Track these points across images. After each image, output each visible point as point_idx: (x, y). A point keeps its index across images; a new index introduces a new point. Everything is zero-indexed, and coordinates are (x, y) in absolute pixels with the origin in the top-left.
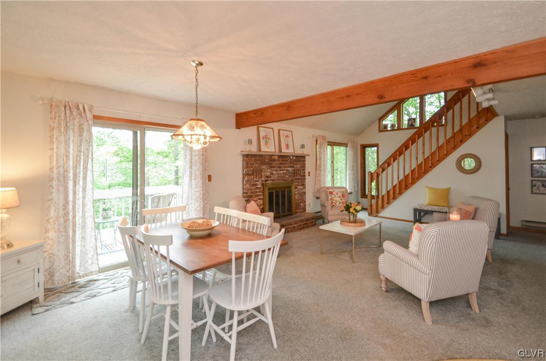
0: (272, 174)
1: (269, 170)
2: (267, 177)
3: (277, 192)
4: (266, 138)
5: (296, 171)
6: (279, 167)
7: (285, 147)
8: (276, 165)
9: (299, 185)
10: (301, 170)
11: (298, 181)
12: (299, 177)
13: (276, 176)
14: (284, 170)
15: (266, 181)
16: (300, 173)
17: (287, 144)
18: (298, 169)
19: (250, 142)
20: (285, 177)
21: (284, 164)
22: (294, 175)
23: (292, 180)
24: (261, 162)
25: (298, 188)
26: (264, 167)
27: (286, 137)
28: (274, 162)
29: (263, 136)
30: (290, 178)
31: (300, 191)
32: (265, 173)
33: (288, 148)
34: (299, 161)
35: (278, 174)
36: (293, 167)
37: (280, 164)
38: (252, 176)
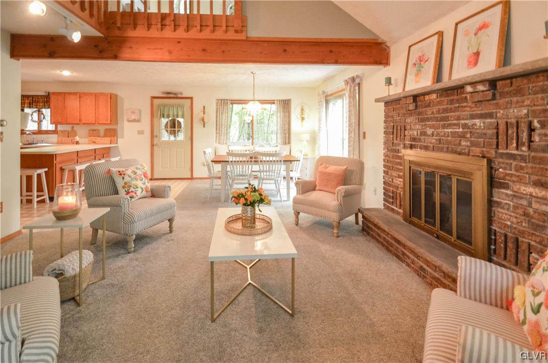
0: (423, 133)
1: (417, 127)
2: (414, 139)
3: (430, 184)
4: (421, 61)
5: (502, 127)
6: (442, 119)
7: (466, 63)
8: (433, 113)
9: (520, 180)
10: (536, 124)
11: (514, 163)
12: (517, 148)
13: (433, 140)
14: (455, 124)
15: (412, 147)
16: (530, 136)
17: (475, 51)
18: (514, 121)
19: (389, 81)
20: (460, 144)
21: (456, 110)
22: (495, 141)
23: (484, 157)
24: (404, 111)
25: (516, 187)
26: (408, 120)
27: (476, 34)
28: (428, 109)
29: (414, 61)
30: (477, 151)
31: (525, 203)
32: (411, 133)
33: (476, 64)
34: (519, 92)
35: (438, 134)
36: (490, 116)
37: (446, 111)
38: (392, 136)
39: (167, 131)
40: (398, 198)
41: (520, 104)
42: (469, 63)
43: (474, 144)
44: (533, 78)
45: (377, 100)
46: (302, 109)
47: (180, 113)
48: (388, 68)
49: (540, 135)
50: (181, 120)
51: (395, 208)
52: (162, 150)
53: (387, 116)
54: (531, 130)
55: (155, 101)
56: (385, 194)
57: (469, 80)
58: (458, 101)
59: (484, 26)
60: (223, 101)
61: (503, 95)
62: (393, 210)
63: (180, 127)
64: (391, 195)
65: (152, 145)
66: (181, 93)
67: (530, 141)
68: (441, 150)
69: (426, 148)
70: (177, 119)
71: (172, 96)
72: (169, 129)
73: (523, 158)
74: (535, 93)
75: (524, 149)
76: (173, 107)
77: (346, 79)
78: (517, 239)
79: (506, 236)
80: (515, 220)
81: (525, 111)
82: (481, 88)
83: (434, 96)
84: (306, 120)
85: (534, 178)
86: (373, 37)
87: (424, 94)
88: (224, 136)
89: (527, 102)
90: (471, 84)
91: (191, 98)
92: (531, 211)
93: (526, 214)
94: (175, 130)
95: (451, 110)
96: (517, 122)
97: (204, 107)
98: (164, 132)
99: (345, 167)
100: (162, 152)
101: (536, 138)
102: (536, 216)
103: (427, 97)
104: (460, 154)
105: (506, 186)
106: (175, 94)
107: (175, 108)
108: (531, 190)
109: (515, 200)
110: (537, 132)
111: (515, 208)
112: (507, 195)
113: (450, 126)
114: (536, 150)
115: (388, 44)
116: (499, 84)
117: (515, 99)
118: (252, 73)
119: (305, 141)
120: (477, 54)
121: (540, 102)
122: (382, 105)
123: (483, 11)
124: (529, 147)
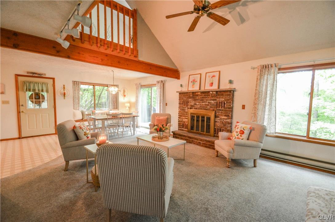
0: (195, 104)
1: (193, 102)
2: (192, 106)
4: (194, 81)
5: (218, 103)
6: (202, 100)
7: (209, 85)
8: (199, 98)
9: (222, 115)
10: (226, 102)
11: (220, 111)
12: (221, 108)
13: (199, 106)
14: (206, 102)
15: (191, 108)
16: (224, 105)
17: (212, 82)
18: (221, 101)
19: (181, 86)
20: (207, 107)
21: (206, 98)
22: (216, 106)
23: (213, 110)
24: (188, 97)
25: (221, 117)
26: (190, 100)
27: (212, 78)
28: (197, 97)
29: (191, 81)
30: (212, 109)
31: (222, 120)
32: (191, 104)
33: (212, 86)
34: (222, 95)
35: (200, 105)
36: (216, 100)
37: (202, 98)
38: (182, 105)
39: (32, 102)
40: (185, 126)
41: (222, 98)
42: (210, 85)
43: (211, 107)
44: (225, 92)
45: (177, 92)
46: (124, 91)
47: (45, 89)
48: (179, 80)
49: (226, 105)
50: (45, 94)
51: (184, 129)
52: (28, 116)
53: (180, 98)
54: (224, 104)
55: (19, 78)
56: (179, 125)
57: (212, 90)
58: (207, 95)
59: (214, 76)
60: (75, 83)
61: (219, 95)
62: (182, 130)
63: (44, 99)
64: (182, 125)
65: (19, 112)
66: (45, 75)
67: (224, 106)
68: (201, 109)
69: (196, 109)
70: (42, 93)
71: (36, 75)
72: (34, 100)
73: (223, 110)
74: (226, 96)
75: (223, 108)
76: (38, 84)
77: (158, 80)
78: (220, 129)
79: (218, 129)
80: (220, 125)
81: (223, 99)
82: (214, 93)
83: (199, 93)
84: (126, 96)
85: (225, 114)
86: (176, 68)
87: (196, 92)
88: (77, 105)
89: (224, 97)
90: (212, 91)
91: (53, 79)
92: (224, 122)
93: (223, 123)
94: (40, 101)
95: (205, 98)
96: (222, 102)
97: (64, 85)
98: (30, 102)
99: (167, 117)
100: (28, 117)
101: (225, 106)
102: (225, 123)
103: (197, 93)
104: (207, 110)
105: (219, 117)
106: (39, 74)
107: (40, 85)
108: (224, 117)
109: (220, 120)
110: (226, 104)
111: (220, 122)
112: (219, 119)
113: (204, 102)
114: (225, 108)
115: (180, 72)
116: (218, 92)
117: (221, 96)
118: (112, 71)
119: (127, 107)
120: (212, 83)
121: (227, 98)
122: (178, 94)
123: (214, 72)
124: (224, 108)
